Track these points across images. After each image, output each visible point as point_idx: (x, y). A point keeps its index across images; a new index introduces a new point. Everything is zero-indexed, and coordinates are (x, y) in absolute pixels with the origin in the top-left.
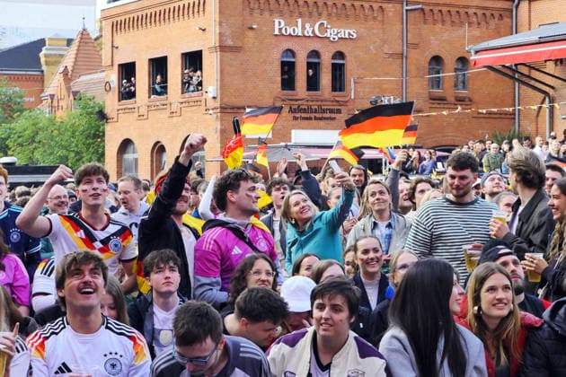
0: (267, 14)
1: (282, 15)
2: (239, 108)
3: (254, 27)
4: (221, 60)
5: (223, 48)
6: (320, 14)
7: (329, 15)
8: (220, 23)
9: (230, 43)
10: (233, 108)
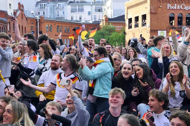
0: (165, 3)
1: (170, 3)
2: (156, 31)
3: (161, 7)
4: (151, 17)
5: (151, 13)
6: (182, 2)
7: (185, 3)
8: (150, 6)
9: (153, 11)
10: (154, 31)
